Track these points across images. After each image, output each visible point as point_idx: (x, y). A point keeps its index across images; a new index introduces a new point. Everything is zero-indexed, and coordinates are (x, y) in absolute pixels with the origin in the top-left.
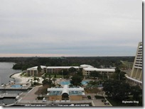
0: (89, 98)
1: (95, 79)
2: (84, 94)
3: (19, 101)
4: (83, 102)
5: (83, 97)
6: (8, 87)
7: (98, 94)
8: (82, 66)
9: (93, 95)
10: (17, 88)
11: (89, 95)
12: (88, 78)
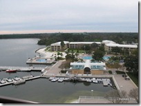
0: (110, 72)
1: (116, 54)
2: (105, 69)
3: (44, 74)
4: (104, 76)
5: (105, 72)
6: (34, 61)
7: (119, 70)
8: (104, 41)
9: (114, 70)
10: (42, 62)
11: (110, 70)
12: (109, 53)
